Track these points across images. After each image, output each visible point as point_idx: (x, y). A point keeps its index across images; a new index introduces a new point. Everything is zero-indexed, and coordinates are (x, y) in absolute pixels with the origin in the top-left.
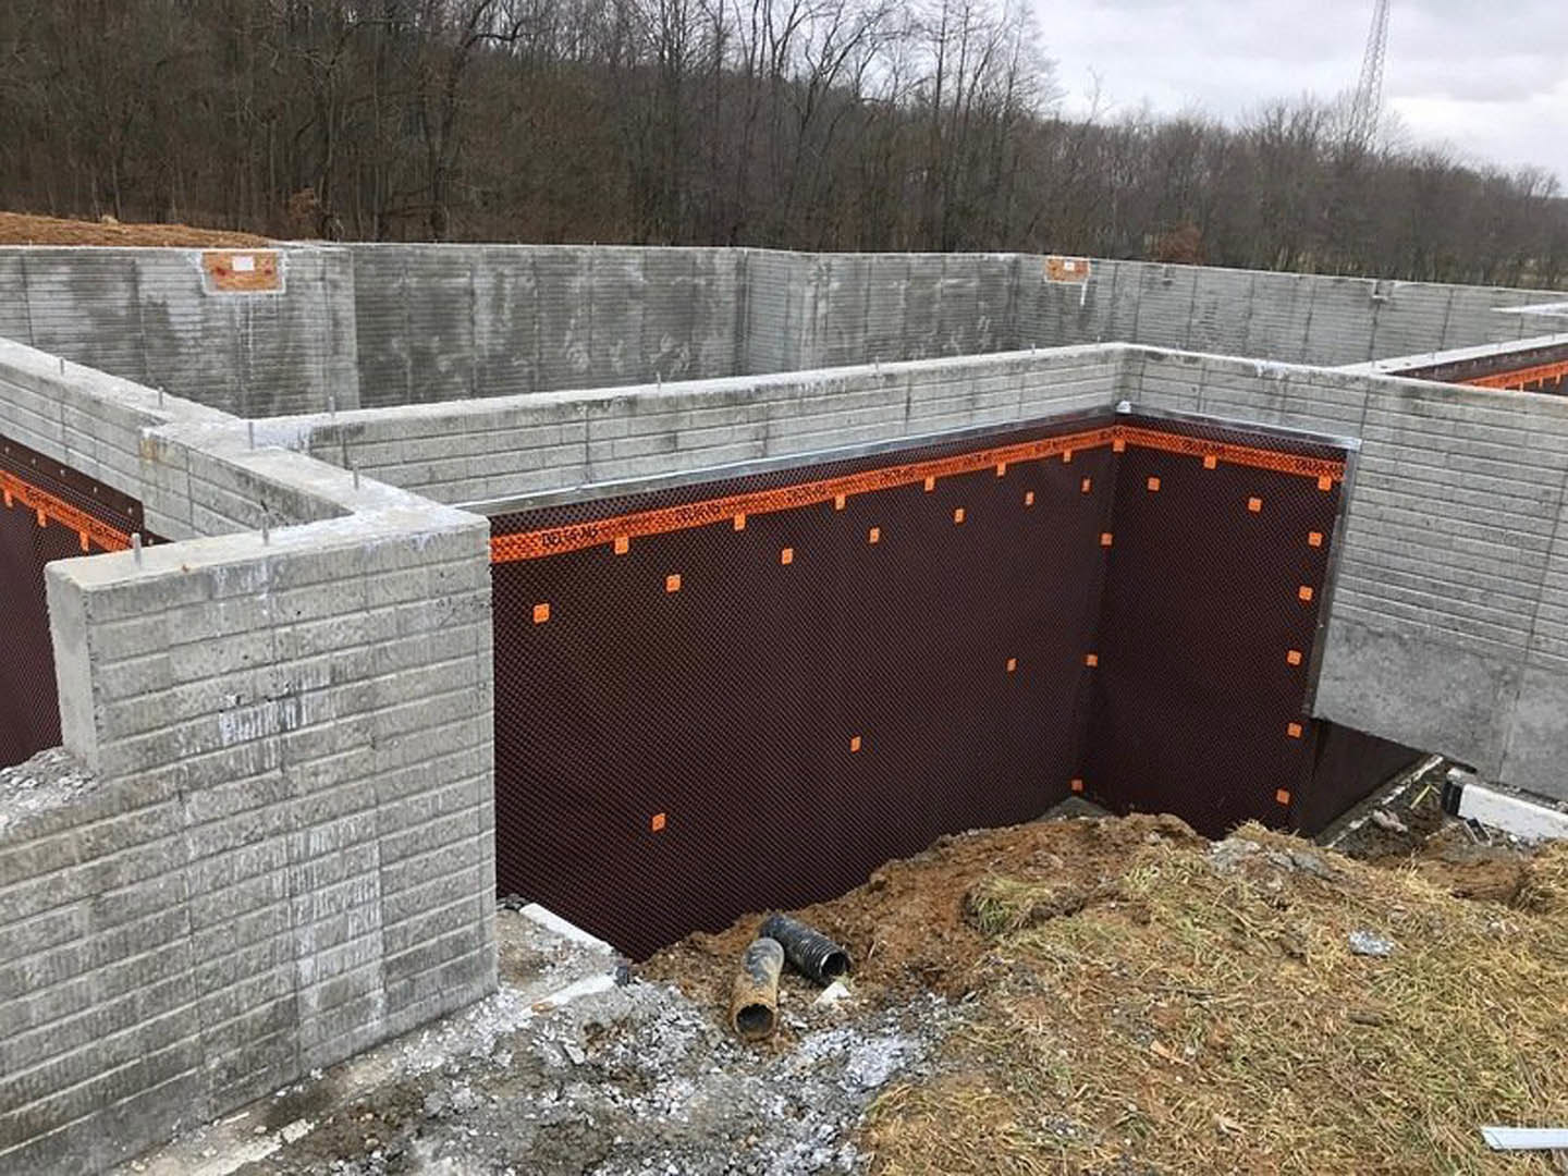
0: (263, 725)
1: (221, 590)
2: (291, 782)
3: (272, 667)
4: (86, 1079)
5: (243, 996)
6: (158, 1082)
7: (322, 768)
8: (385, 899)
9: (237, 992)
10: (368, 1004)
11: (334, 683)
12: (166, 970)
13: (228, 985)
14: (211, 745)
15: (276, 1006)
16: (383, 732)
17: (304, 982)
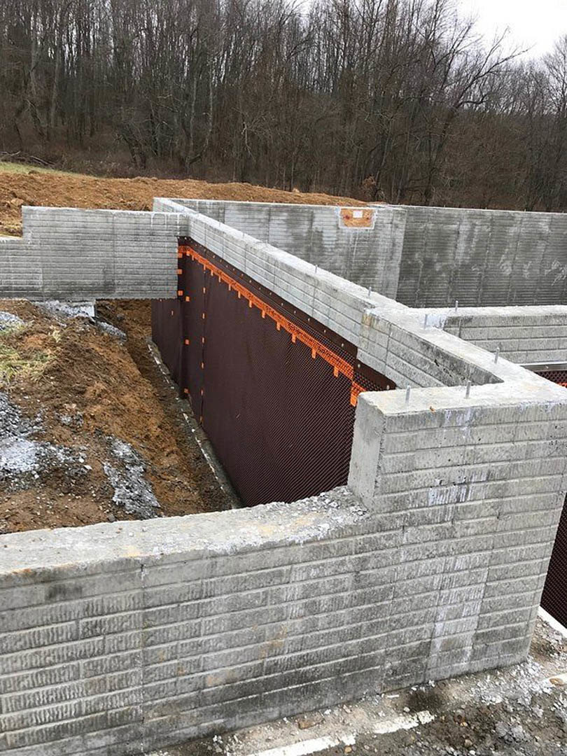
0: (449, 498)
1: (446, 423)
2: (455, 530)
3: (461, 467)
4: (333, 660)
5: (407, 635)
6: (362, 669)
7: (471, 525)
8: (484, 600)
9: (405, 632)
10: (463, 653)
11: (488, 480)
12: (378, 615)
13: (402, 628)
14: (423, 504)
15: (421, 644)
16: (505, 511)
17: (436, 634)
